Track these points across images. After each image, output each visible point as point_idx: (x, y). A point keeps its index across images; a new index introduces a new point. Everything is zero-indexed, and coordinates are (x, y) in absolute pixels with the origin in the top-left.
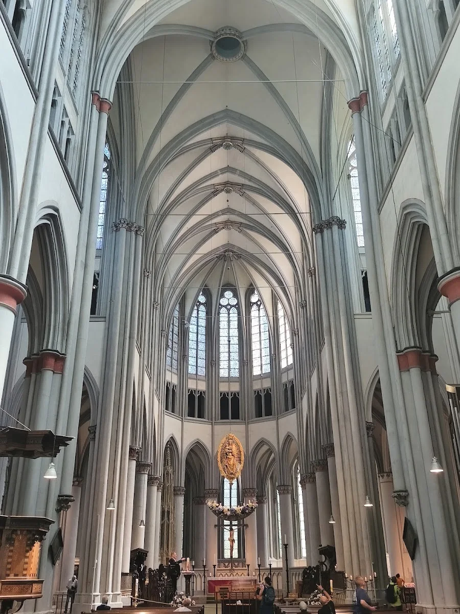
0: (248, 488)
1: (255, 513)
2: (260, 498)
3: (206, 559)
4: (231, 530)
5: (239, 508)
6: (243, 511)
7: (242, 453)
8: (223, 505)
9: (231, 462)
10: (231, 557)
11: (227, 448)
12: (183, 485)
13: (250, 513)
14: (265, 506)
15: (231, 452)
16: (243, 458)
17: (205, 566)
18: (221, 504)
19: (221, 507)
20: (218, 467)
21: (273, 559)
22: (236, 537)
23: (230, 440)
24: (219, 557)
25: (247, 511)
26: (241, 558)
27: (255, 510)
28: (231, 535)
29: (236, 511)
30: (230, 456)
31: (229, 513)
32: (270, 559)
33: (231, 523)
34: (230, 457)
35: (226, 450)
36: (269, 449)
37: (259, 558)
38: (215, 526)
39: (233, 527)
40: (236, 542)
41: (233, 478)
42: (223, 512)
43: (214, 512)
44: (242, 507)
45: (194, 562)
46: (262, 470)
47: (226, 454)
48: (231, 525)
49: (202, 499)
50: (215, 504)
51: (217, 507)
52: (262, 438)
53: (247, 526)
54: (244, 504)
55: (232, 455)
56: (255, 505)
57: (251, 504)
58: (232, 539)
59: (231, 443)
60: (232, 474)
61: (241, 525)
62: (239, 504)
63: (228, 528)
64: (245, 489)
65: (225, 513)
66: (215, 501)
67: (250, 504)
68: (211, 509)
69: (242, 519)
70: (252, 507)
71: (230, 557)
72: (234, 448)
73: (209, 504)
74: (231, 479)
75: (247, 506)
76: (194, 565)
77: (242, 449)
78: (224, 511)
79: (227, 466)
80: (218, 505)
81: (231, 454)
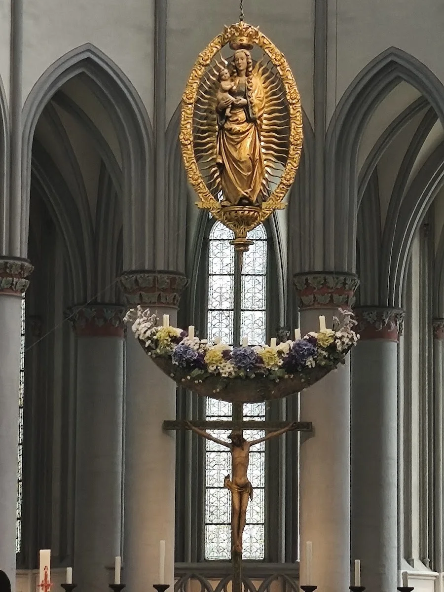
0: (319, 267)
1: (345, 371)
2: (371, 317)
3: (125, 560)
4: (237, 444)
5: (274, 347)
6: (293, 362)
7: (296, 113)
8: (202, 333)
9: (245, 149)
10: (236, 552)
11: (226, 85)
12: (21, 249)
13: (321, 371)
14: (394, 351)
15: (246, 107)
16: (297, 132)
17: (121, 586)
18: (191, 328)
19: (191, 340)
20: (180, 171)
21: (420, 569)
22: (256, 473)
23: (241, 53)
24: (180, 555)
25: (310, 362)
26: (277, 560)
27: (348, 357)
28: (239, 466)
29: (260, 360)
30: (239, 123)
31: (228, 368)
32: (405, 567)
33: (237, 411)
34: (237, 128)
35: (220, 95)
36: (421, 103)
37: (358, 562)
38: (168, 426)
39: (249, 435)
40: (259, 496)
41: (248, 222)
42: (199, 362)
43: (164, 361)
44: (285, 346)
45: (70, 570)
46: (386, 193)
47: (221, 112)
48: (237, 424)
49: (109, 314)
50: (167, 327)
51: (176, 340)
52: (393, 52)
53: (307, 428)
54: (298, 332)
55: (249, 120)
56: (347, 336)
57: (329, 332)
58: (241, 481)
59: (243, 64)
60: (244, 201)
61: (281, 425)
62: (273, 330)
63: (224, 435)
64: (302, 274)
65: (211, 369)
66: (166, 317)
67: (324, 332)
68: (149, 349)
69: (285, 394)
70: (333, 347)
71: (227, 556)
72: (258, 86)
73: (141, 325)
74: (240, 223)
75: (312, 340)
76: (70, 581)
77: (293, 91)
78: (207, 359)
79: (221, 166)
80: (178, 332)
81: (242, 115)
